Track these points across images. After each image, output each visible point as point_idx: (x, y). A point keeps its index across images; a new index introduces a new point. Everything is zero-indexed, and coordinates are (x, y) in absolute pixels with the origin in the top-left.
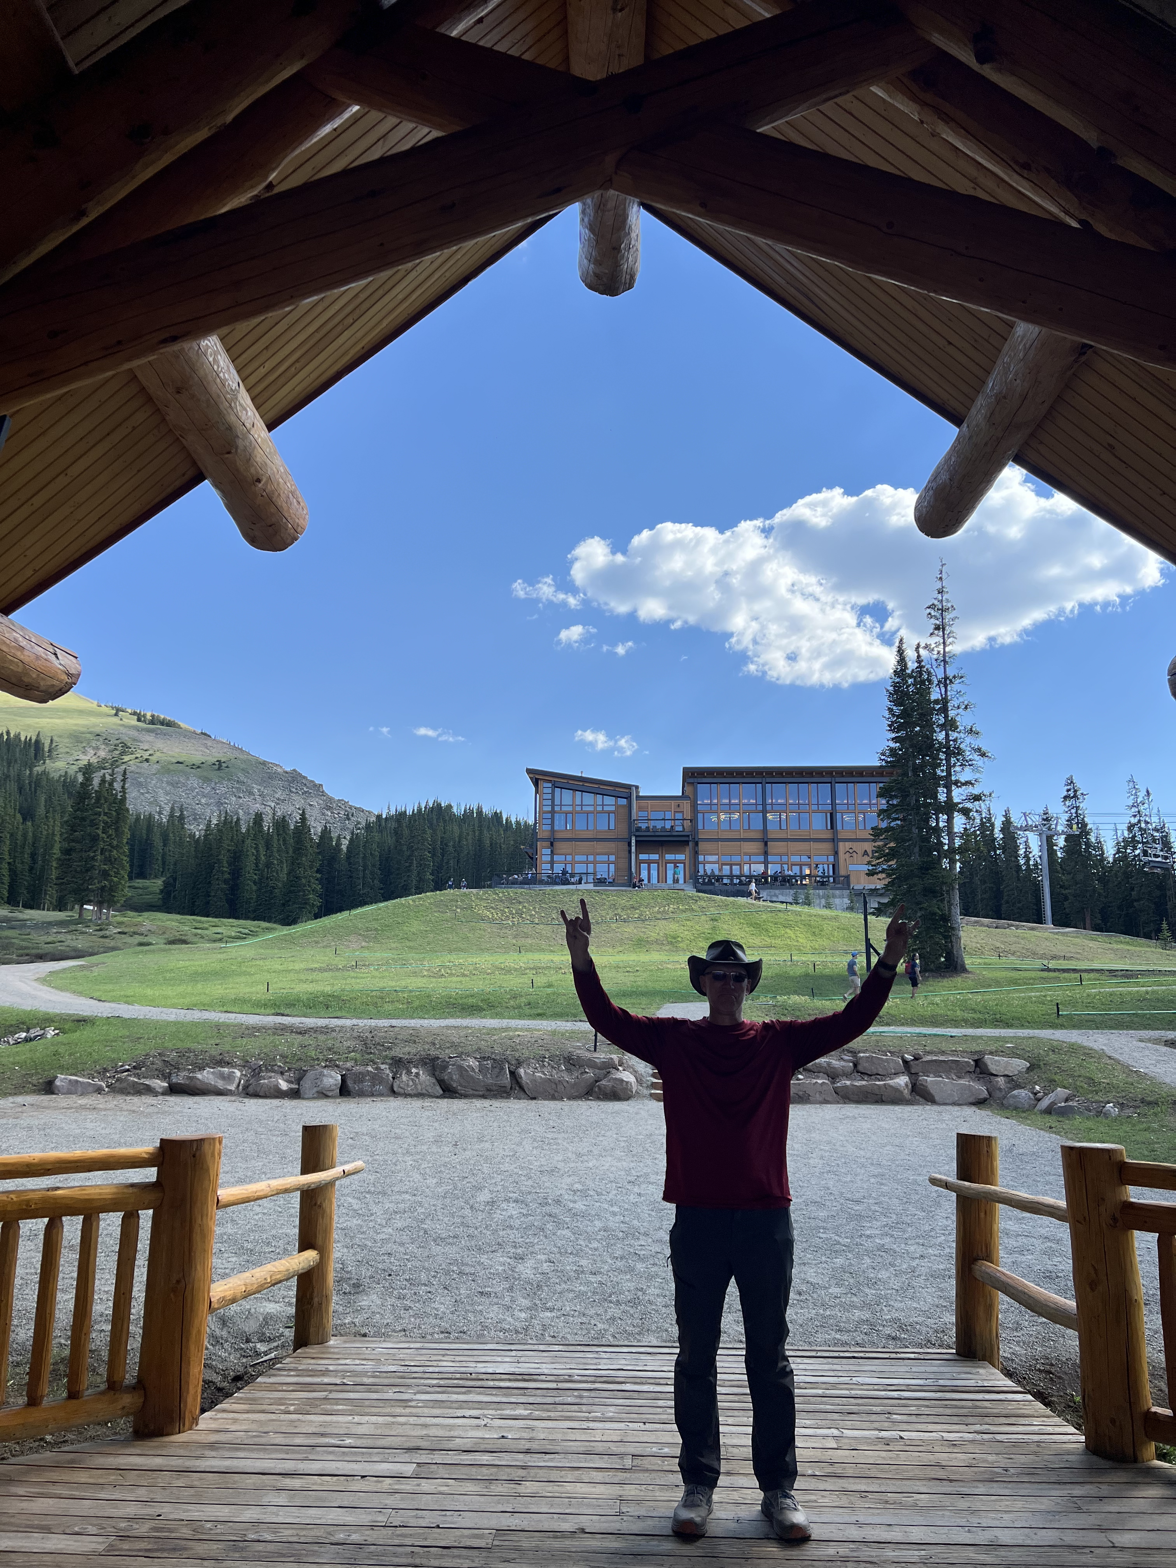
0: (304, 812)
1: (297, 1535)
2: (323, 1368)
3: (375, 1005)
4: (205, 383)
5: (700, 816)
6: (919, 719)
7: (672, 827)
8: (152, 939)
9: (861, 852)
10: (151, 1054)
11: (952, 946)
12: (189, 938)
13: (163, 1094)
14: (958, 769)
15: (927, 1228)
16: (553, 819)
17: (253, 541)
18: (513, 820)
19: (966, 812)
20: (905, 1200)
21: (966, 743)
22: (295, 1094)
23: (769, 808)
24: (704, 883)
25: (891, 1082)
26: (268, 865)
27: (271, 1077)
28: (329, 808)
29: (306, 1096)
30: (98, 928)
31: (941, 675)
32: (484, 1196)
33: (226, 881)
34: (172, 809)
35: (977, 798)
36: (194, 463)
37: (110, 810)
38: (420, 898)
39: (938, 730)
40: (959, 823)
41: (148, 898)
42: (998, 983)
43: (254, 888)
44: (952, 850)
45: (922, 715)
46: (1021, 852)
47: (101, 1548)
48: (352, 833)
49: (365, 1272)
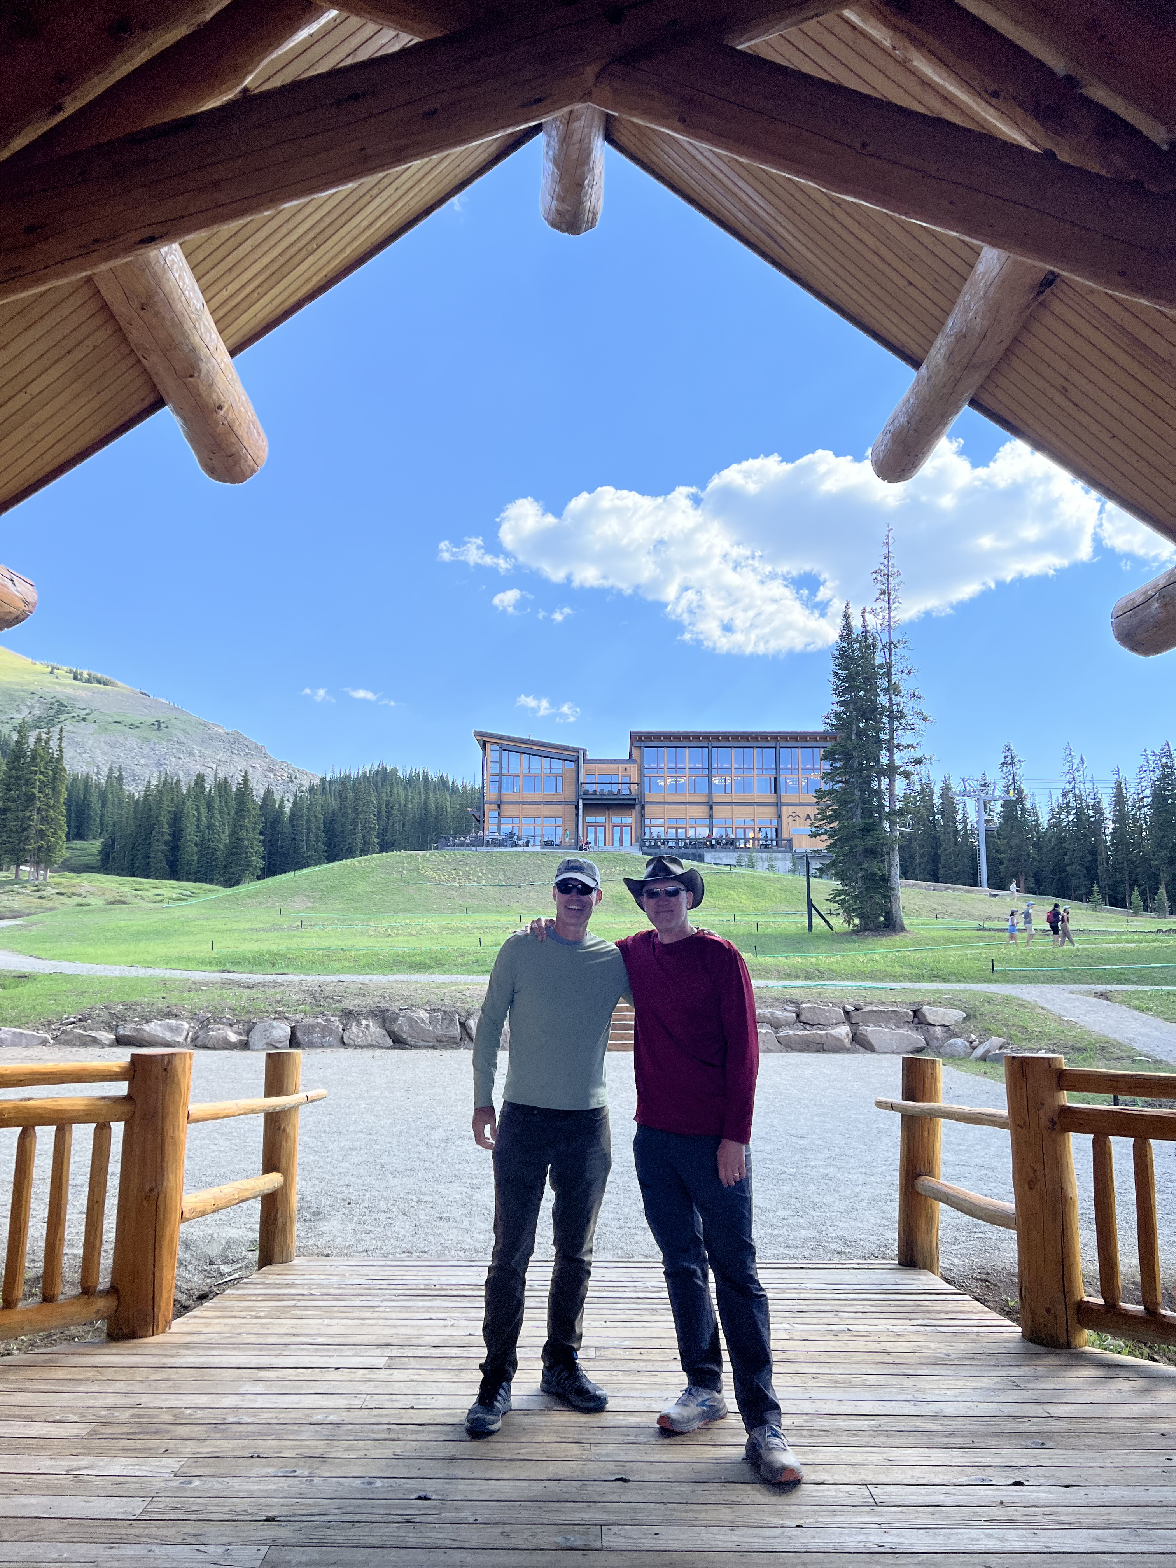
0: (246, 773)
1: (276, 1417)
2: (290, 1282)
3: (322, 963)
4: (171, 301)
5: (647, 780)
6: (864, 683)
7: (619, 790)
8: (91, 900)
9: (803, 816)
10: (96, 1006)
11: (892, 906)
12: (129, 899)
13: (110, 1046)
14: (900, 732)
15: (869, 1159)
16: (500, 782)
17: (212, 471)
18: (460, 784)
19: (907, 775)
20: (847, 1135)
21: (907, 706)
22: (245, 1046)
23: (714, 772)
24: (650, 846)
25: (832, 1032)
26: (210, 827)
27: (219, 1029)
28: (272, 770)
29: (255, 1048)
30: (35, 888)
31: (885, 640)
32: (438, 1135)
33: (166, 843)
34: (111, 769)
35: (919, 761)
36: (154, 388)
37: (46, 768)
38: (365, 860)
39: (881, 694)
40: (900, 785)
41: (86, 860)
42: (934, 941)
43: (196, 850)
44: (893, 812)
45: (866, 679)
46: (960, 817)
47: (84, 1433)
48: (296, 796)
49: (325, 1201)
